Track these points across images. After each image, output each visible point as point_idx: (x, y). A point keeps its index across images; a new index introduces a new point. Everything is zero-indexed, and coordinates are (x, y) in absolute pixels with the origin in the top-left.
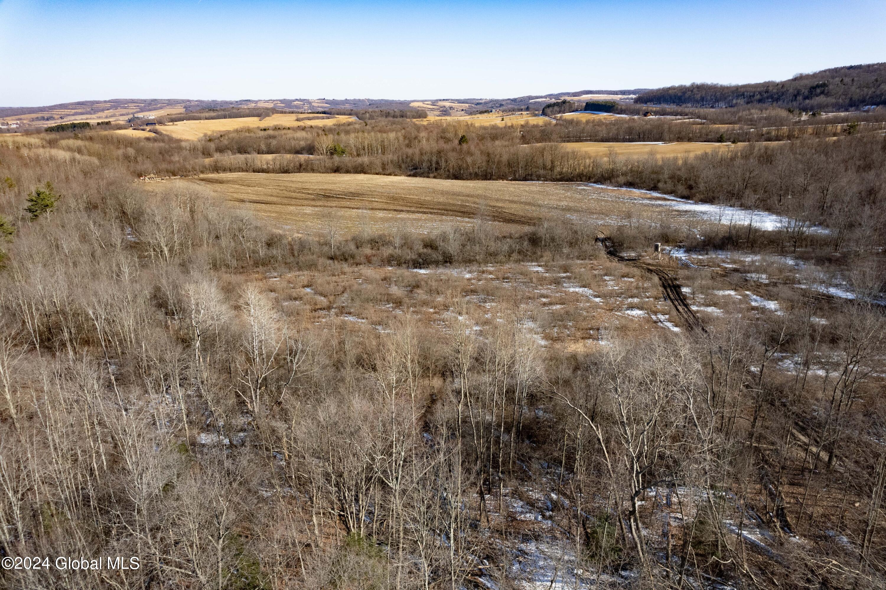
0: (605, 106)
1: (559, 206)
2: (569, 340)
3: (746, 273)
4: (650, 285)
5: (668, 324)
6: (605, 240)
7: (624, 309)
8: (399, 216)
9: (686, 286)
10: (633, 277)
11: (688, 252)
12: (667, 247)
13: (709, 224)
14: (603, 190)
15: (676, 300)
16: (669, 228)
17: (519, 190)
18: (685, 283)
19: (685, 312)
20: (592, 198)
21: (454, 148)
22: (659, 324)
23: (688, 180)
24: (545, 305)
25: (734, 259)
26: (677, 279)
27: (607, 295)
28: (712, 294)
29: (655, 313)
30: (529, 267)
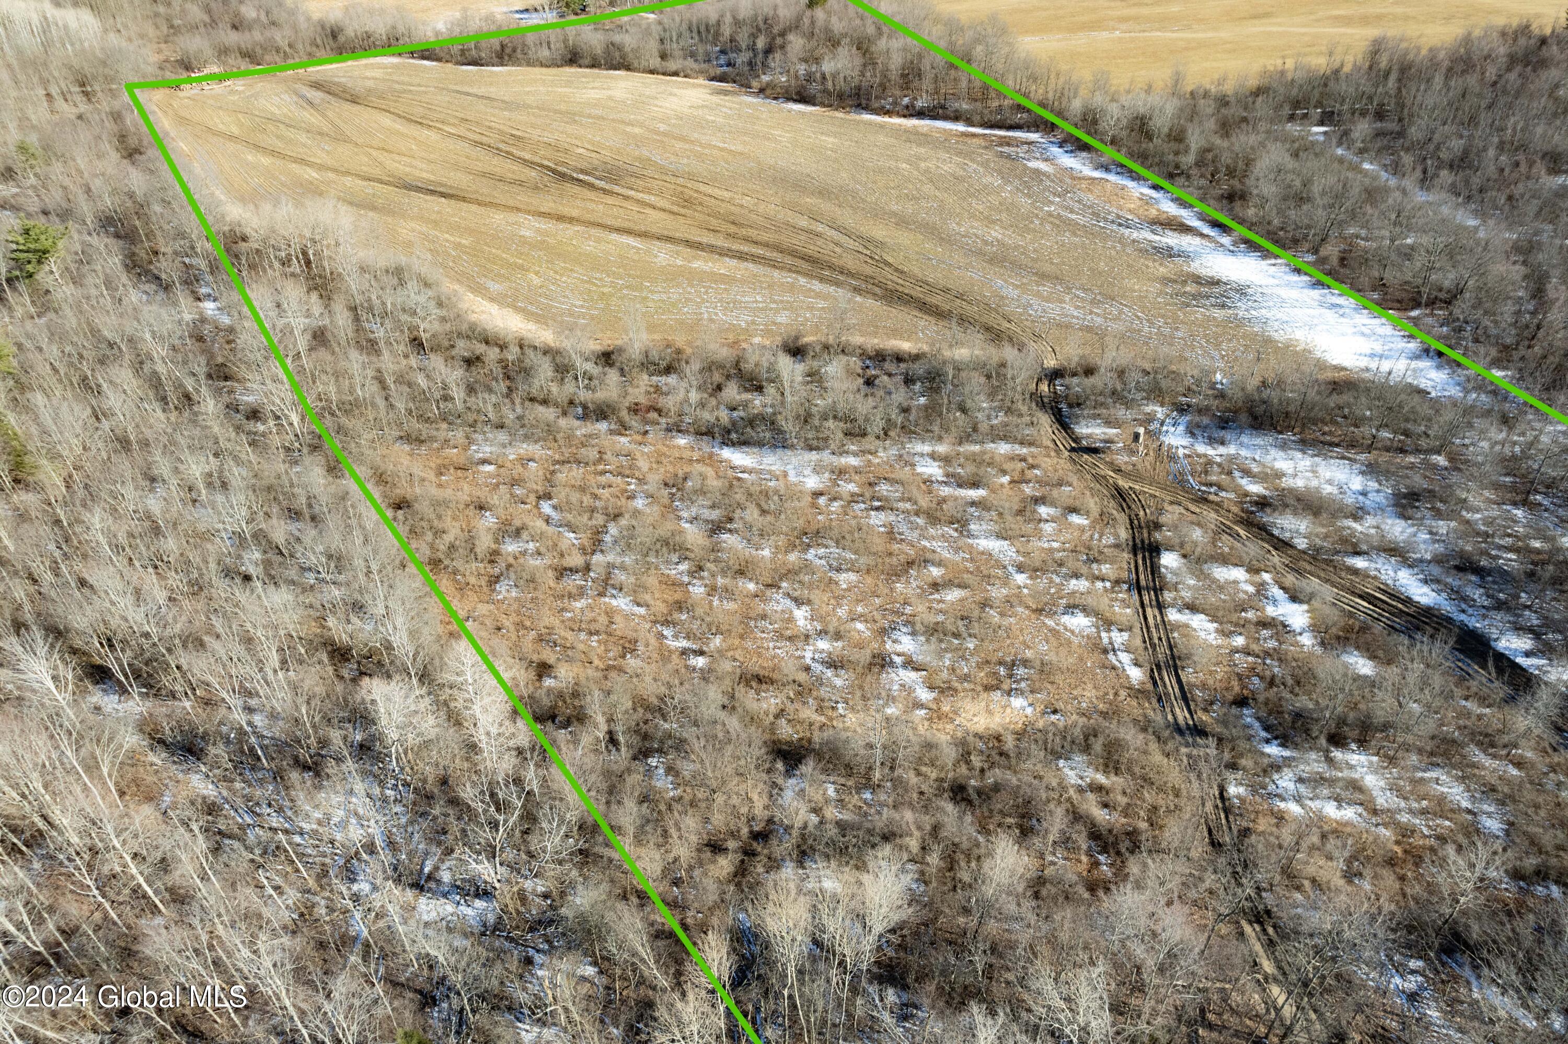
1: (986, 243)
2: (964, 690)
3: (1276, 514)
4: (1112, 540)
5: (1125, 658)
6: (1055, 375)
7: (1061, 610)
8: (696, 264)
9: (1170, 549)
10: (1087, 513)
11: (1191, 431)
12: (1159, 409)
13: (1244, 337)
14: (1073, 178)
15: (1148, 589)
16: (1171, 345)
17: (918, 169)
18: (1170, 539)
19: (1157, 626)
20: (1050, 214)
21: (799, 18)
22: (1111, 656)
23: (1231, 172)
24: (935, 586)
25: (1264, 466)
26: (1157, 526)
27: (1038, 564)
28: (1208, 576)
29: (1108, 624)
30: (917, 458)
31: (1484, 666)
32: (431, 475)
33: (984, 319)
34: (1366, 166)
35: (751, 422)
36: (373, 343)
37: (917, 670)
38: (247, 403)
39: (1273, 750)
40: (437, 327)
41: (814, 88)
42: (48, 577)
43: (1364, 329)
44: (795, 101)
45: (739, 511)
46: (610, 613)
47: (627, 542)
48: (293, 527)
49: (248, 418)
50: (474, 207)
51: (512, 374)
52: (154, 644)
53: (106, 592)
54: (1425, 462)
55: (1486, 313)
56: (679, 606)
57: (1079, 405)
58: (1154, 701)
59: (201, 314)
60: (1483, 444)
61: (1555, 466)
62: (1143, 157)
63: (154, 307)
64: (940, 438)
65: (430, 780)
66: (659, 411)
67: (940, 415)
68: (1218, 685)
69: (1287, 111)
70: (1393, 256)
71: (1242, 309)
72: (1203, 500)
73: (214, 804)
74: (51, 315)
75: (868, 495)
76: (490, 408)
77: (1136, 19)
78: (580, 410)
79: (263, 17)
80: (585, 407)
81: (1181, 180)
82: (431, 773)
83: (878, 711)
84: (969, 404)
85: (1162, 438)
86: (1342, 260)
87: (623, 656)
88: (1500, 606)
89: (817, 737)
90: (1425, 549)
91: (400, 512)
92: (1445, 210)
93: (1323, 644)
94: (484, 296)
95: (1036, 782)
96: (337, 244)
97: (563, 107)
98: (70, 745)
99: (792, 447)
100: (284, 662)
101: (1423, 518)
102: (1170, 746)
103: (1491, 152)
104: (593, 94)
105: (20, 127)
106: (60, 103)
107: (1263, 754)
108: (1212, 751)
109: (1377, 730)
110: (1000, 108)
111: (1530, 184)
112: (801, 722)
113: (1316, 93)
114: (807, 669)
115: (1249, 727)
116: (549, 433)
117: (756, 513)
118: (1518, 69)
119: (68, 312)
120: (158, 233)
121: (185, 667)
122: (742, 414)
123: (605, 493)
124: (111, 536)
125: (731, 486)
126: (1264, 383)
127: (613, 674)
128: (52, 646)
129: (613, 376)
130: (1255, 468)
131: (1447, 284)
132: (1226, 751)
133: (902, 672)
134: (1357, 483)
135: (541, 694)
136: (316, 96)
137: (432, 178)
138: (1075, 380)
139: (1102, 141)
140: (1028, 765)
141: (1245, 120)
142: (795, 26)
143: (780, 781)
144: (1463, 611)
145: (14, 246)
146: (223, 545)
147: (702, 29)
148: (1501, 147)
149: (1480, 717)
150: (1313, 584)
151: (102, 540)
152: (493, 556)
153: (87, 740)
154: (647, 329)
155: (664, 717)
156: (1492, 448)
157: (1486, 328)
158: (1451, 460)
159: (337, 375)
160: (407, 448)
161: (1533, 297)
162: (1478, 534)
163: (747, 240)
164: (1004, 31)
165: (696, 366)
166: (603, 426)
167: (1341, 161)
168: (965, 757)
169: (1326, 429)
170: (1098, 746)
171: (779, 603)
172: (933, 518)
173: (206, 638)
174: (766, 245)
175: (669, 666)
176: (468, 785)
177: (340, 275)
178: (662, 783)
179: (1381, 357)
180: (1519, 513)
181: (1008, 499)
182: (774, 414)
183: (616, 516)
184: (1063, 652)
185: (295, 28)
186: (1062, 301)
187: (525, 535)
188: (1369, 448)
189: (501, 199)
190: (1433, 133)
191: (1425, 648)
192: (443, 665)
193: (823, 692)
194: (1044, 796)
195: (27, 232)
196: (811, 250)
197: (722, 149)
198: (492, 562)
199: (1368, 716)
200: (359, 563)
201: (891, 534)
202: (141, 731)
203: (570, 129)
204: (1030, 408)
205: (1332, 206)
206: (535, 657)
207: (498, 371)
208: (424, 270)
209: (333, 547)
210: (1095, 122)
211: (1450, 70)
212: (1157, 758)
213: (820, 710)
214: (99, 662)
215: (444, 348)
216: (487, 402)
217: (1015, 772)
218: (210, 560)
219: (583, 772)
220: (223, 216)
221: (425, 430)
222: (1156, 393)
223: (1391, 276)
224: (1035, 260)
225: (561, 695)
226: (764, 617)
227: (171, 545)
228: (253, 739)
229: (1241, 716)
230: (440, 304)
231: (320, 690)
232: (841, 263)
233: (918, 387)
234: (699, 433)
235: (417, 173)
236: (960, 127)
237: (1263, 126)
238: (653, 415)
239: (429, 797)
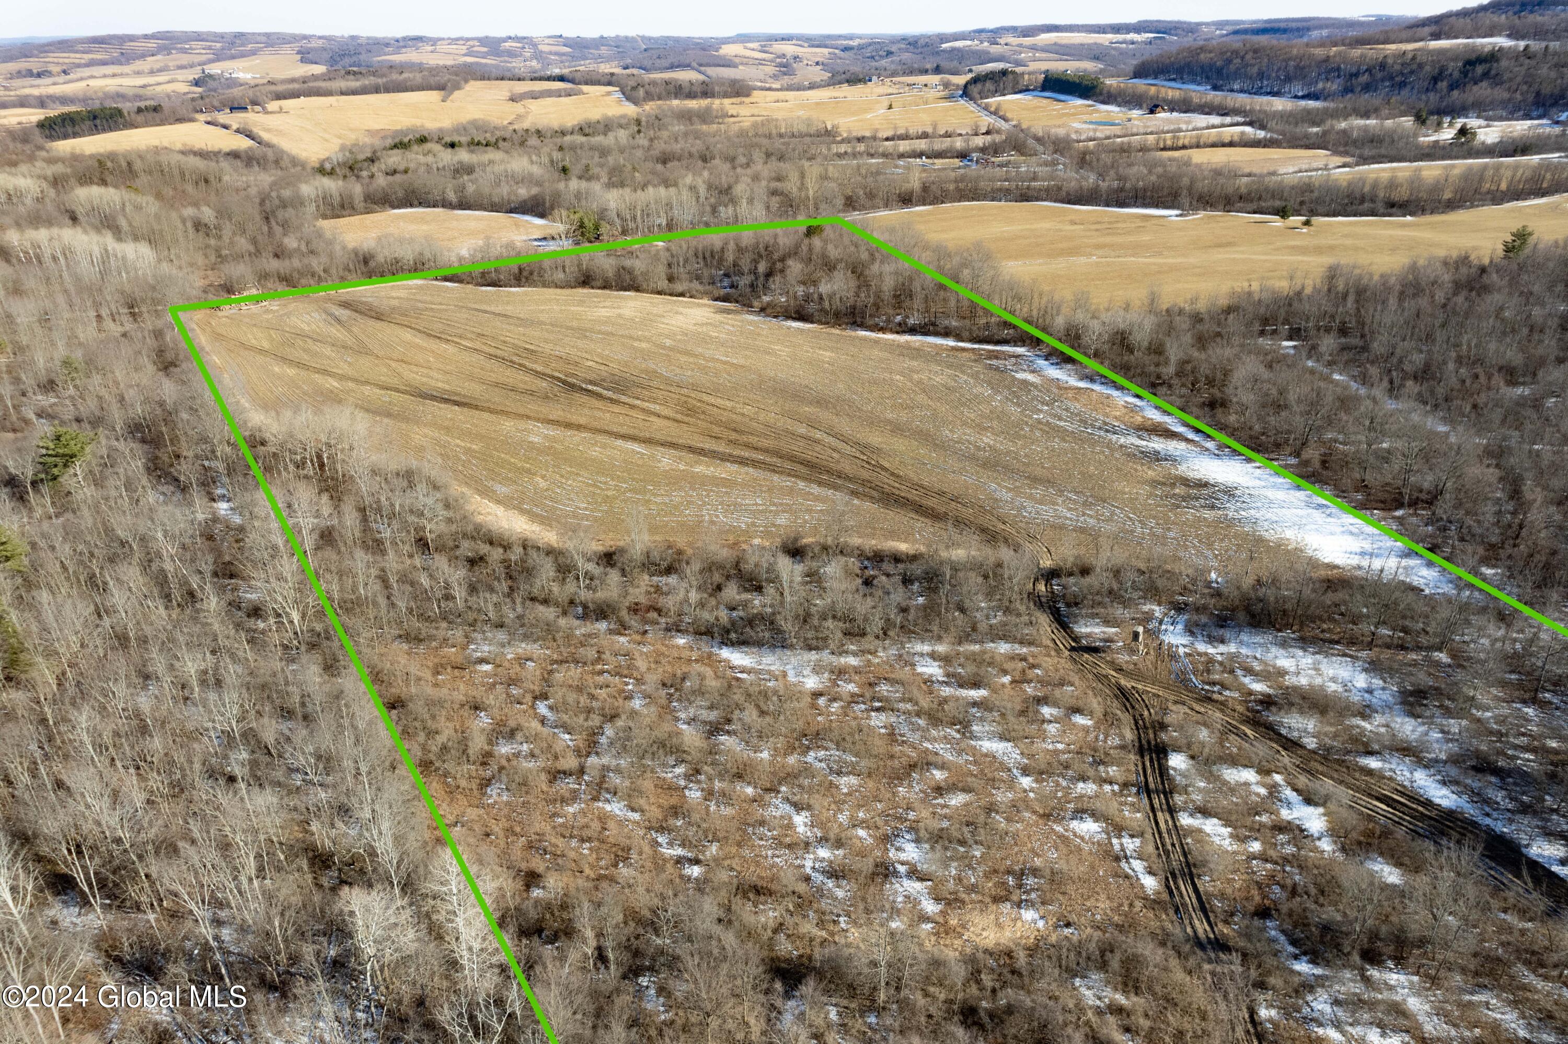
0: (1079, 84)
1: (978, 448)
2: (972, 902)
3: (1282, 713)
4: (1117, 742)
5: (1138, 865)
6: (1051, 575)
7: (1069, 814)
8: (697, 469)
9: (1177, 750)
10: (1091, 714)
11: (1190, 630)
12: (1157, 608)
13: (1236, 536)
14: (1060, 388)
15: (1157, 792)
16: (1164, 545)
17: (911, 380)
18: (1176, 739)
19: (1169, 831)
20: (1039, 422)
21: (798, 246)
22: (1123, 864)
23: (1210, 382)
24: (939, 790)
25: (1266, 664)
26: (1163, 726)
27: (1043, 766)
28: (1218, 778)
29: (1119, 829)
30: (917, 658)
31: (1519, 876)
32: (427, 675)
33: (980, 521)
34: (1336, 377)
35: (750, 622)
36: (379, 543)
37: (921, 879)
38: (250, 601)
39: (1303, 967)
40: (443, 527)
41: (812, 307)
42: (26, 778)
43: (1351, 528)
44: (794, 319)
45: (737, 712)
46: (603, 818)
47: (622, 744)
48: (285, 726)
49: (249, 616)
50: (486, 415)
51: (514, 574)
52: (125, 851)
53: (82, 795)
54: (1427, 659)
55: (1468, 513)
56: (675, 811)
57: (1076, 604)
58: (1171, 912)
59: (214, 514)
60: (1482, 641)
61: (1558, 664)
62: (1124, 369)
63: (170, 508)
64: (939, 638)
65: (406, 1000)
66: (659, 611)
67: (939, 614)
68: (1237, 894)
69: (1257, 327)
70: (1372, 459)
71: (1231, 510)
72: (1207, 699)
73: (166, 1031)
74: (69, 515)
75: (868, 695)
76: (491, 608)
77: (1111, 246)
78: (580, 610)
79: (303, 248)
80: (585, 607)
81: (1163, 390)
82: (406, 991)
83: (882, 925)
84: (967, 604)
85: (1162, 637)
86: (1324, 462)
87: (616, 865)
88: (1525, 809)
89: (818, 954)
90: (1440, 750)
91: (394, 712)
92: (1415, 417)
93: (1343, 849)
94: (491, 499)
95: (1051, 1003)
96: (351, 448)
97: (575, 324)
98: (18, 965)
99: (791, 647)
100: (261, 869)
101: (1433, 716)
102: (1192, 962)
103: (1451, 366)
104: (603, 313)
105: (68, 345)
106: (109, 324)
107: (1293, 972)
108: (1237, 968)
109: (1414, 946)
110: (987, 325)
111: (1491, 394)
112: (801, 937)
113: (1282, 312)
114: (808, 879)
115: (1274, 940)
116: (549, 633)
117: (755, 713)
118: (1464, 293)
119: (86, 512)
120: (183, 439)
121: (154, 875)
122: (741, 613)
123: (602, 693)
124: (95, 734)
125: (730, 686)
126: (1259, 582)
127: (604, 884)
128: (16, 854)
129: (614, 576)
130: (1257, 667)
131: (1426, 485)
132: (1253, 968)
133: (907, 883)
134: (1361, 681)
135: (528, 905)
136: (343, 313)
137: (447, 387)
138: (1072, 580)
139: (1085, 354)
140: (1042, 984)
141: (1219, 334)
142: (794, 252)
143: (779, 1003)
144: (1488, 815)
145: (44, 451)
146: (210, 744)
147: (708, 255)
148: (1459, 360)
149: (1523, 932)
150: (1329, 785)
151: (86, 738)
152: (486, 758)
153: (37, 960)
154: (649, 530)
155: (657, 932)
156: (1492, 645)
157: (1469, 527)
158: (1453, 657)
159: (341, 574)
160: (405, 646)
161: (1511, 498)
162: (1491, 733)
163: (747, 446)
164: (988, 257)
165: (696, 566)
166: (603, 626)
167: (1312, 372)
168: (975, 975)
169: (1325, 626)
170: (1115, 963)
171: (778, 808)
172: (935, 720)
173: (181, 844)
174: (766, 451)
175: (663, 876)
176: (446, 1006)
177: (352, 477)
178: (653, 1004)
179: (1371, 555)
180: (1530, 711)
181: (1010, 700)
182: (774, 614)
183: (613, 717)
184: (1074, 859)
185: (331, 256)
186: (1054, 504)
187: (519, 736)
188: (1370, 645)
189: (511, 406)
190: (1394, 347)
191: (1454, 855)
192: (428, 873)
193: (824, 904)
194: (1061, 1019)
195: (58, 438)
196: (809, 455)
197: (725, 363)
198: (484, 764)
199: (1402, 930)
200: (348, 764)
201: (892, 735)
202: (98, 948)
203: (580, 343)
204: (1028, 608)
205: (1308, 413)
206: (524, 866)
207: (500, 571)
208: (433, 474)
209: (323, 747)
210: (1078, 337)
211: (1402, 293)
212: (1179, 976)
213: (821, 924)
214: (64, 870)
215: (448, 548)
216: (488, 602)
217: (1029, 992)
218: (196, 760)
219: (568, 993)
220: (245, 422)
221: (425, 629)
222: (1152, 592)
223: (1369, 477)
224: (1028, 465)
225: (549, 907)
226: (762, 823)
227: (156, 744)
228: (218, 956)
229: (1264, 929)
230: (447, 506)
231: (296, 900)
232: (839, 467)
233: (916, 587)
234: (698, 633)
235: (433, 383)
236: (951, 343)
237: (1236, 340)
238: (653, 615)
239: (403, 1021)
